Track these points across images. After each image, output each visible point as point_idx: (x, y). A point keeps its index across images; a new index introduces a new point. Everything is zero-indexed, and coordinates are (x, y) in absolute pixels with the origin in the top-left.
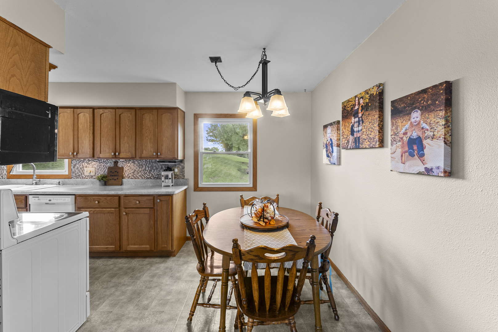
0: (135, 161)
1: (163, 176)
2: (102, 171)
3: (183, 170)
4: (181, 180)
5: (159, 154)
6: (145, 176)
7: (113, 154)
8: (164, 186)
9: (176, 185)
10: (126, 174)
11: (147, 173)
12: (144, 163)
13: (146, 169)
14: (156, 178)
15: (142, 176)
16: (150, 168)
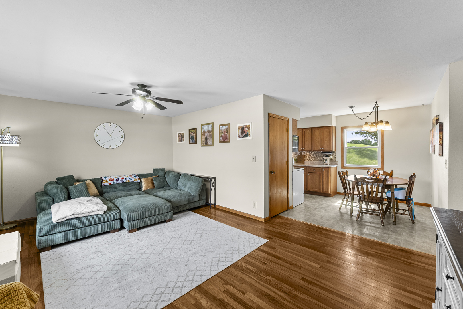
0: (311, 152)
1: (324, 160)
2: (296, 156)
3: (335, 157)
4: (334, 162)
5: (323, 149)
7: (302, 149)
8: (325, 164)
9: (331, 164)
10: (306, 158)
12: (315, 153)
13: (315, 156)
14: (320, 161)
15: (314, 160)
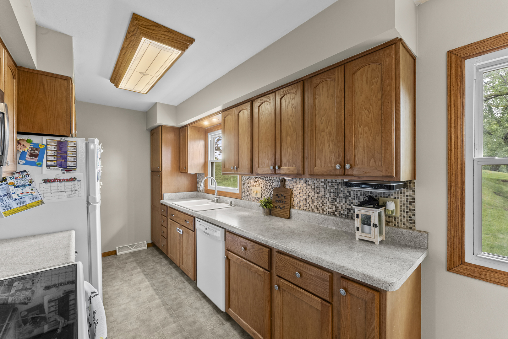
0: (308, 180)
1: (358, 217)
2: (268, 193)
3: (411, 207)
4: (404, 231)
5: (347, 166)
6: (325, 210)
8: (360, 240)
10: (296, 201)
11: (328, 204)
12: (323, 184)
13: (326, 196)
14: (344, 216)
15: (320, 208)
16: (332, 195)
